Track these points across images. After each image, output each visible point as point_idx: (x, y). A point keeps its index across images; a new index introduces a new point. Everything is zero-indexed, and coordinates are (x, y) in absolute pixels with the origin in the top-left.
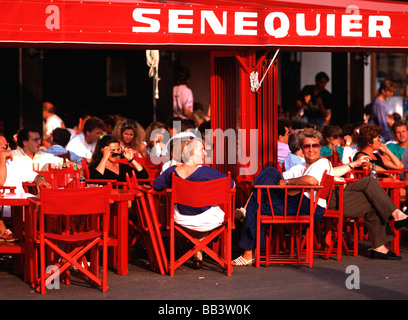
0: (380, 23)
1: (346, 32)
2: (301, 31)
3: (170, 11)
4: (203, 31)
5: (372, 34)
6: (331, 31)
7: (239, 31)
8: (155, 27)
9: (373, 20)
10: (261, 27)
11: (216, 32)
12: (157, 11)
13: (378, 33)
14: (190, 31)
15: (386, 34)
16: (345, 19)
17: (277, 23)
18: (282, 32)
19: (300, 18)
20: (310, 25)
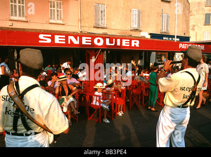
0: (135, 42)
1: (124, 44)
2: (108, 43)
3: (55, 36)
4: (69, 43)
5: (133, 45)
6: (118, 44)
7: (84, 42)
8: (49, 41)
9: (133, 41)
10: (92, 42)
11: (75, 43)
12: (50, 36)
13: (135, 45)
14: (64, 42)
15: (137, 45)
16: (124, 41)
17: (99, 41)
18: (101, 44)
19: (108, 40)
20: (111, 42)
